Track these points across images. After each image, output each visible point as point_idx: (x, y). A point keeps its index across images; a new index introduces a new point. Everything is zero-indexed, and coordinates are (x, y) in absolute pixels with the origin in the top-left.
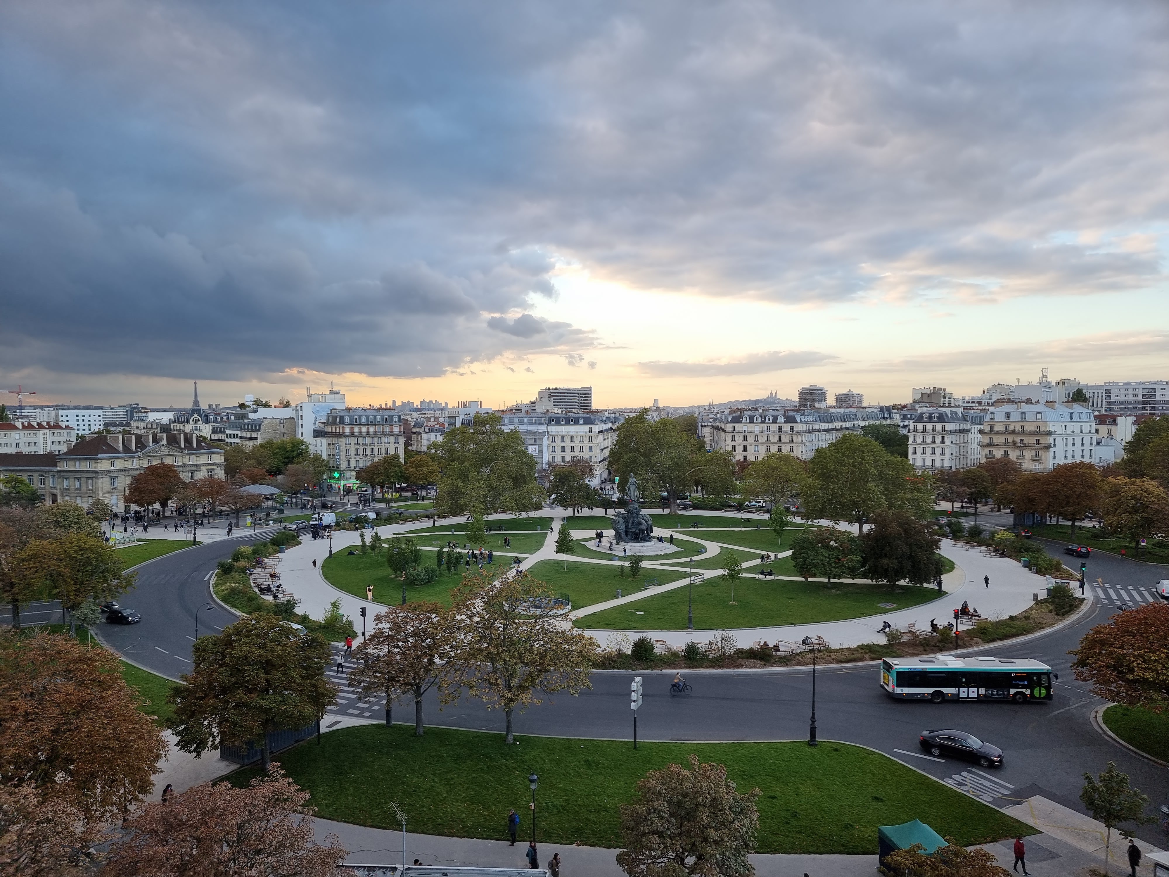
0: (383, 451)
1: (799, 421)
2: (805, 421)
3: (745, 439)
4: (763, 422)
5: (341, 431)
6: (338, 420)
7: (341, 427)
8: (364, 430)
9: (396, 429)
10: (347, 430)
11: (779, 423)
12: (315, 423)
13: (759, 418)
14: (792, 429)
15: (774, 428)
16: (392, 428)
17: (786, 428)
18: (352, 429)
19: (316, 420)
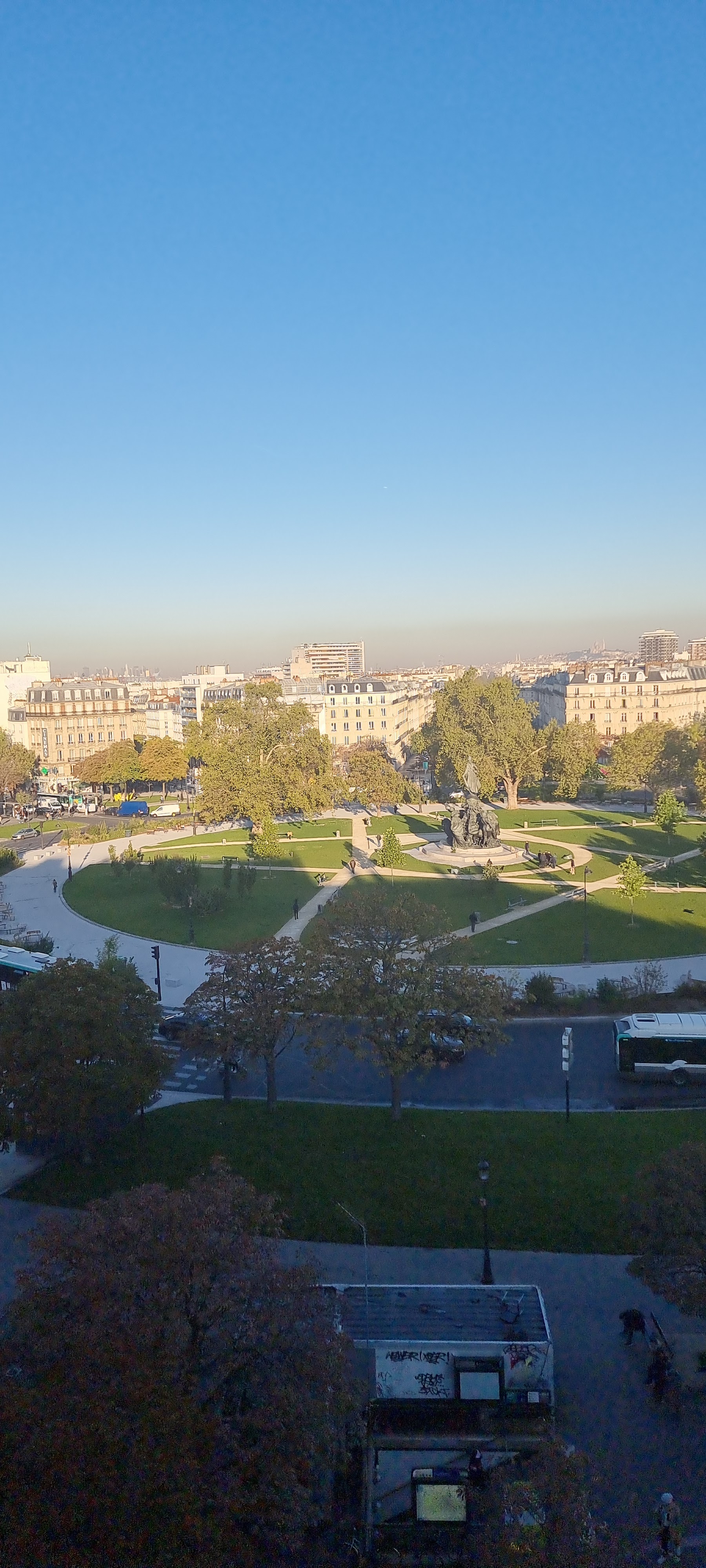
0: (105, 737)
1: (665, 679)
2: (672, 679)
3: (593, 705)
4: (616, 681)
5: (48, 711)
6: (43, 697)
7: (48, 706)
8: (79, 708)
9: (121, 706)
10: (57, 709)
11: (638, 682)
12: (10, 701)
13: (612, 676)
14: (656, 689)
15: (632, 688)
16: (115, 705)
17: (649, 687)
18: (63, 707)
19: (11, 697)
